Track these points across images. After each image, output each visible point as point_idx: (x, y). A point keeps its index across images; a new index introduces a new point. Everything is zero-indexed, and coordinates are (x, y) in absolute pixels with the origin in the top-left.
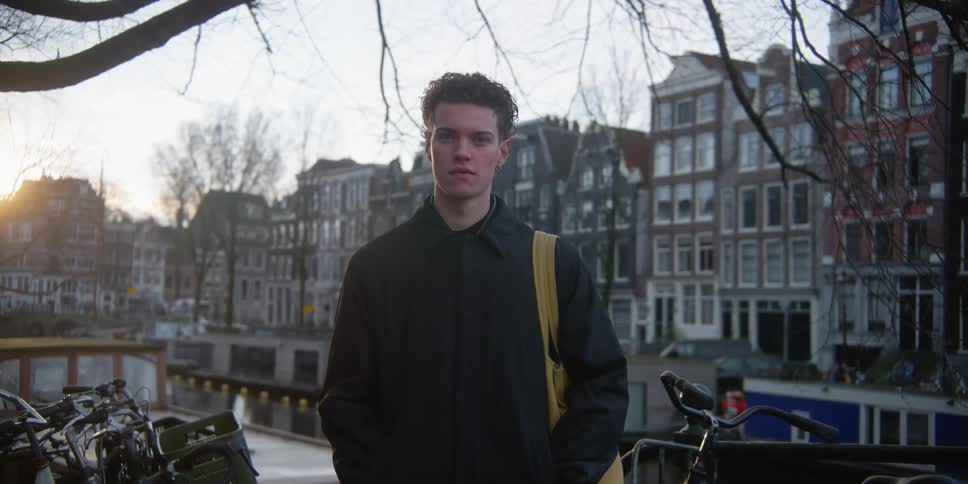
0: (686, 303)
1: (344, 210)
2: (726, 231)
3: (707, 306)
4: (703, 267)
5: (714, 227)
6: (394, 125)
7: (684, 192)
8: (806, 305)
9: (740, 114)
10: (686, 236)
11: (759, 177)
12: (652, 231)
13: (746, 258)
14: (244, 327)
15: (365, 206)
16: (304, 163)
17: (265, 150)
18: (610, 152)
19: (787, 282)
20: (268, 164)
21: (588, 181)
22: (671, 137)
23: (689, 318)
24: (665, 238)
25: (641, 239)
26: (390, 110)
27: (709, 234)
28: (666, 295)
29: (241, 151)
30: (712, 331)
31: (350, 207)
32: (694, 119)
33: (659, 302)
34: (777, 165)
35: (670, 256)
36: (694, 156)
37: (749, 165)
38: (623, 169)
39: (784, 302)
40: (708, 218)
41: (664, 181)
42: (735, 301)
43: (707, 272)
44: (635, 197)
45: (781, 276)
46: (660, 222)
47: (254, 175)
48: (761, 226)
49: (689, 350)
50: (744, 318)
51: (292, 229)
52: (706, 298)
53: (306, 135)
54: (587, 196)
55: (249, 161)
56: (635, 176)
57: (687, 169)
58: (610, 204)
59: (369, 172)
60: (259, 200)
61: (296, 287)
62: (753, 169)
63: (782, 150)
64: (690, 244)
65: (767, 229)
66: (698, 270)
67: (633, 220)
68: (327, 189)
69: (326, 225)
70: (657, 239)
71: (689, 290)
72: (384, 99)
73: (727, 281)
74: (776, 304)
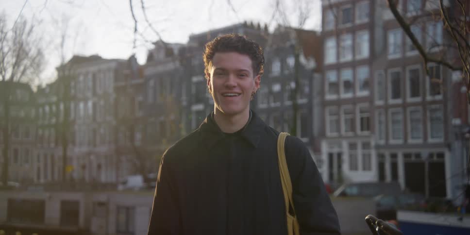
0: (351, 156)
1: (95, 94)
2: (379, 103)
3: (367, 158)
4: (362, 129)
5: (370, 99)
6: (141, 35)
7: (347, 74)
8: (441, 155)
9: (388, 15)
10: (349, 107)
11: (403, 62)
12: (324, 104)
13: (395, 122)
14: (17, 184)
15: (111, 90)
16: (63, 58)
17: (30, 50)
18: (292, 46)
19: (425, 138)
20: (33, 60)
21: (276, 68)
22: (337, 34)
23: (353, 167)
24: (334, 108)
25: (316, 111)
26: (138, 24)
27: (365, 105)
28: (335, 150)
29: (10, 49)
30: (370, 176)
31: (99, 91)
32: (353, 21)
33: (331, 156)
34: (416, 53)
35: (338, 122)
36: (354, 49)
37: (395, 52)
38: (302, 59)
39: (425, 153)
40: (365, 93)
41: (332, 67)
42: (387, 154)
43: (366, 133)
44: (311, 80)
45: (421, 135)
46: (330, 97)
47: (22, 68)
48: (405, 99)
49: (355, 191)
50: (394, 166)
51: (54, 108)
52: (366, 151)
53: (63, 37)
54: (276, 80)
55: (18, 57)
56: (311, 64)
57: (348, 57)
58: (293, 85)
59: (113, 65)
60: (26, 87)
61: (59, 152)
62: (398, 56)
63: (420, 41)
64: (353, 112)
65: (410, 100)
66: (359, 132)
67: (310, 96)
68: (81, 78)
69: (82, 105)
70: (327, 110)
71: (352, 146)
72: (133, 16)
73: (381, 139)
74: (418, 155)
